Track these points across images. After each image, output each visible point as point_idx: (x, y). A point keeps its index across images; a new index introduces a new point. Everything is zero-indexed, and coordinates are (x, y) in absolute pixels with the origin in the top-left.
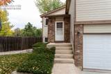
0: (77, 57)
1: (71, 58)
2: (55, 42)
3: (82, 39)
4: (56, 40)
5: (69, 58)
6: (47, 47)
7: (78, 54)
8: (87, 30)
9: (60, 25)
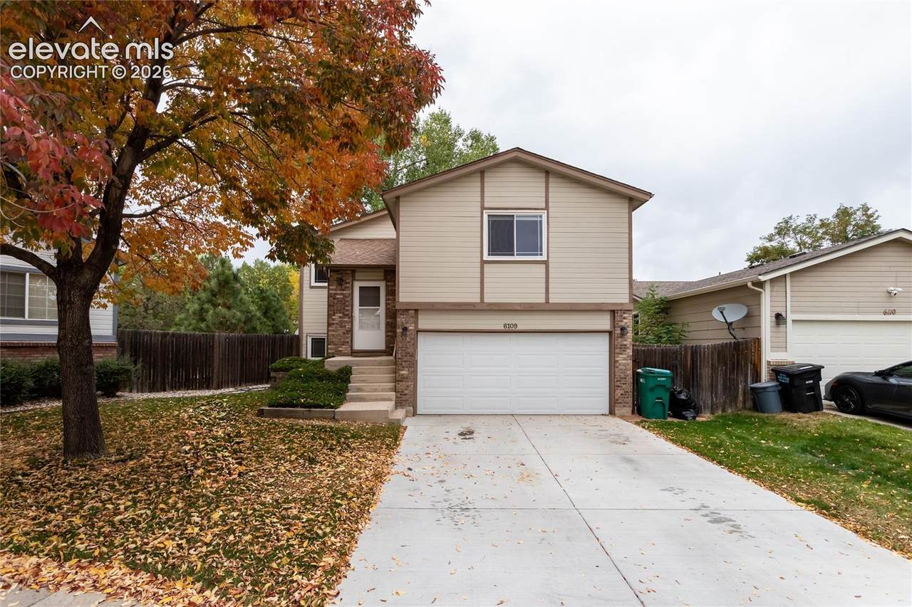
0: (401, 386)
1: (391, 390)
2: (354, 353)
3: (415, 345)
4: (358, 346)
5: (383, 390)
6: (327, 367)
7: (403, 379)
8: (425, 322)
9: (369, 297)
